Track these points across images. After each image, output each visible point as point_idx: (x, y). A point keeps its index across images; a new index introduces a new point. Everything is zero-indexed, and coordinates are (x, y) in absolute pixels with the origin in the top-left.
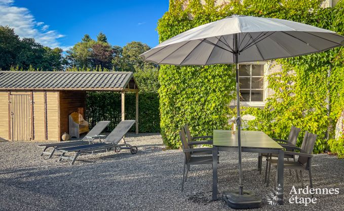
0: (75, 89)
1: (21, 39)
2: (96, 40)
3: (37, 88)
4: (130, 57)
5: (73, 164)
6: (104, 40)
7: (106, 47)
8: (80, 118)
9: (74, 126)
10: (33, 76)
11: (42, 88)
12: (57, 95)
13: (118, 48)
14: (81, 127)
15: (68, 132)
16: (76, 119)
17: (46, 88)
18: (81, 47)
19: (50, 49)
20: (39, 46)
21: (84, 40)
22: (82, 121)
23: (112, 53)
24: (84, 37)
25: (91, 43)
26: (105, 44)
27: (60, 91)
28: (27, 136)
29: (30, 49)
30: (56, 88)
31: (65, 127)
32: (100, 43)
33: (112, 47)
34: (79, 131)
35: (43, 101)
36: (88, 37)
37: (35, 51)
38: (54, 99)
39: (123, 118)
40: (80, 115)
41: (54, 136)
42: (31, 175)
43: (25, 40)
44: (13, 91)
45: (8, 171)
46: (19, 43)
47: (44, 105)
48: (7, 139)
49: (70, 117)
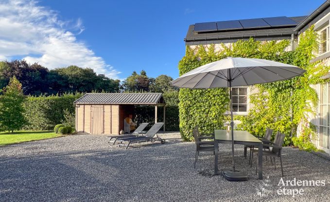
0: (128, 103)
1: (97, 75)
2: (140, 75)
3: (106, 103)
4: (160, 84)
5: (127, 148)
6: (145, 74)
8: (131, 121)
9: (127, 126)
10: (104, 96)
11: (109, 103)
12: (117, 107)
13: (153, 79)
14: (131, 126)
15: (123, 130)
16: (128, 122)
17: (112, 103)
18: (131, 79)
19: (113, 80)
20: (107, 78)
21: (133, 74)
22: (132, 123)
23: (149, 82)
25: (137, 76)
26: (145, 77)
27: (120, 105)
28: (100, 131)
29: (102, 81)
30: (117, 103)
31: (122, 127)
32: (142, 76)
33: (149, 78)
35: (110, 110)
36: (135, 73)
37: (105, 81)
38: (116, 110)
39: (156, 122)
40: (130, 119)
41: (116, 131)
42: (103, 154)
43: (100, 75)
44: (93, 104)
45: (90, 151)
46: (96, 77)
47: (110, 113)
48: (89, 132)
49: (125, 120)
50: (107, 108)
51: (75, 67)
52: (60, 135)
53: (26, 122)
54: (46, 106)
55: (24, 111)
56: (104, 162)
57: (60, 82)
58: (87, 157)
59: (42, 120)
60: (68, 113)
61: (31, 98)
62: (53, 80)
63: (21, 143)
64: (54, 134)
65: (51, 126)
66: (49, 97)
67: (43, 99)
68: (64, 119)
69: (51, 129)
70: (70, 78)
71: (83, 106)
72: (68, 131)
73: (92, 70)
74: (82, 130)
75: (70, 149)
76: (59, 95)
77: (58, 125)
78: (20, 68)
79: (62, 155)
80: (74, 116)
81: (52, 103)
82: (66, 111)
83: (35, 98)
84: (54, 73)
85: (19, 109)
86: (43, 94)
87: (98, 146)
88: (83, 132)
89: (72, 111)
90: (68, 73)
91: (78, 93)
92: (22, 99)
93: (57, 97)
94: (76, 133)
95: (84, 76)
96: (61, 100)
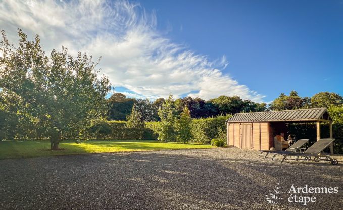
0: (279, 120)
1: (243, 101)
2: (290, 96)
3: (255, 121)
4: (317, 103)
5: (282, 162)
6: (296, 95)
7: (297, 99)
8: (282, 139)
9: (278, 144)
10: (252, 115)
11: (258, 121)
12: (267, 125)
13: (307, 98)
14: (284, 145)
15: (274, 147)
16: (279, 140)
17: (260, 121)
18: (278, 101)
19: (259, 105)
20: (253, 103)
21: (281, 97)
22: (284, 141)
23: (302, 102)
24: (280, 95)
25: (285, 98)
26: (296, 97)
27: (269, 122)
28: (249, 147)
29: (248, 106)
30: (266, 121)
31: (272, 143)
32: (293, 97)
33: (302, 98)
34: (282, 147)
35: (259, 128)
36: (283, 95)
37: (251, 106)
38: (265, 127)
39: (318, 138)
40: (282, 138)
41: (266, 146)
42: (255, 163)
43: (245, 101)
44: (242, 123)
45: (242, 160)
46: (242, 103)
47: (259, 130)
48: (239, 147)
49: (276, 138)
50: (256, 126)
51: (224, 97)
52: (216, 147)
53: (192, 137)
54: (204, 125)
55: (191, 129)
56: (258, 169)
57: (213, 110)
58: (240, 163)
59: (203, 136)
60: (221, 130)
61: (195, 120)
62: (209, 109)
63: (190, 149)
64: (211, 146)
65: (208, 140)
66: (207, 119)
67: (202, 121)
68: (218, 135)
69: (208, 143)
70: (220, 106)
71: (233, 124)
72: (221, 145)
73: (238, 98)
74: (233, 145)
75: (224, 156)
76: (214, 117)
77: (213, 140)
78: (188, 102)
79: (219, 159)
80: (226, 133)
81: (209, 124)
82: (219, 129)
83: (198, 120)
84: (209, 103)
85: (189, 128)
86: (203, 117)
87: (249, 157)
88: (234, 146)
89: (224, 129)
90: (218, 102)
91: (228, 115)
92: (190, 121)
93: (212, 119)
94: (228, 147)
95: (231, 103)
96: (215, 120)
